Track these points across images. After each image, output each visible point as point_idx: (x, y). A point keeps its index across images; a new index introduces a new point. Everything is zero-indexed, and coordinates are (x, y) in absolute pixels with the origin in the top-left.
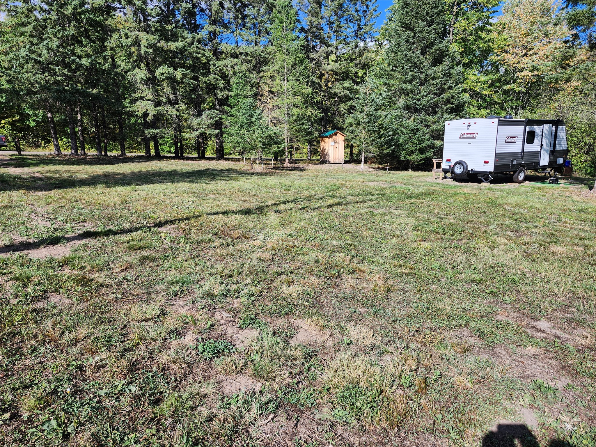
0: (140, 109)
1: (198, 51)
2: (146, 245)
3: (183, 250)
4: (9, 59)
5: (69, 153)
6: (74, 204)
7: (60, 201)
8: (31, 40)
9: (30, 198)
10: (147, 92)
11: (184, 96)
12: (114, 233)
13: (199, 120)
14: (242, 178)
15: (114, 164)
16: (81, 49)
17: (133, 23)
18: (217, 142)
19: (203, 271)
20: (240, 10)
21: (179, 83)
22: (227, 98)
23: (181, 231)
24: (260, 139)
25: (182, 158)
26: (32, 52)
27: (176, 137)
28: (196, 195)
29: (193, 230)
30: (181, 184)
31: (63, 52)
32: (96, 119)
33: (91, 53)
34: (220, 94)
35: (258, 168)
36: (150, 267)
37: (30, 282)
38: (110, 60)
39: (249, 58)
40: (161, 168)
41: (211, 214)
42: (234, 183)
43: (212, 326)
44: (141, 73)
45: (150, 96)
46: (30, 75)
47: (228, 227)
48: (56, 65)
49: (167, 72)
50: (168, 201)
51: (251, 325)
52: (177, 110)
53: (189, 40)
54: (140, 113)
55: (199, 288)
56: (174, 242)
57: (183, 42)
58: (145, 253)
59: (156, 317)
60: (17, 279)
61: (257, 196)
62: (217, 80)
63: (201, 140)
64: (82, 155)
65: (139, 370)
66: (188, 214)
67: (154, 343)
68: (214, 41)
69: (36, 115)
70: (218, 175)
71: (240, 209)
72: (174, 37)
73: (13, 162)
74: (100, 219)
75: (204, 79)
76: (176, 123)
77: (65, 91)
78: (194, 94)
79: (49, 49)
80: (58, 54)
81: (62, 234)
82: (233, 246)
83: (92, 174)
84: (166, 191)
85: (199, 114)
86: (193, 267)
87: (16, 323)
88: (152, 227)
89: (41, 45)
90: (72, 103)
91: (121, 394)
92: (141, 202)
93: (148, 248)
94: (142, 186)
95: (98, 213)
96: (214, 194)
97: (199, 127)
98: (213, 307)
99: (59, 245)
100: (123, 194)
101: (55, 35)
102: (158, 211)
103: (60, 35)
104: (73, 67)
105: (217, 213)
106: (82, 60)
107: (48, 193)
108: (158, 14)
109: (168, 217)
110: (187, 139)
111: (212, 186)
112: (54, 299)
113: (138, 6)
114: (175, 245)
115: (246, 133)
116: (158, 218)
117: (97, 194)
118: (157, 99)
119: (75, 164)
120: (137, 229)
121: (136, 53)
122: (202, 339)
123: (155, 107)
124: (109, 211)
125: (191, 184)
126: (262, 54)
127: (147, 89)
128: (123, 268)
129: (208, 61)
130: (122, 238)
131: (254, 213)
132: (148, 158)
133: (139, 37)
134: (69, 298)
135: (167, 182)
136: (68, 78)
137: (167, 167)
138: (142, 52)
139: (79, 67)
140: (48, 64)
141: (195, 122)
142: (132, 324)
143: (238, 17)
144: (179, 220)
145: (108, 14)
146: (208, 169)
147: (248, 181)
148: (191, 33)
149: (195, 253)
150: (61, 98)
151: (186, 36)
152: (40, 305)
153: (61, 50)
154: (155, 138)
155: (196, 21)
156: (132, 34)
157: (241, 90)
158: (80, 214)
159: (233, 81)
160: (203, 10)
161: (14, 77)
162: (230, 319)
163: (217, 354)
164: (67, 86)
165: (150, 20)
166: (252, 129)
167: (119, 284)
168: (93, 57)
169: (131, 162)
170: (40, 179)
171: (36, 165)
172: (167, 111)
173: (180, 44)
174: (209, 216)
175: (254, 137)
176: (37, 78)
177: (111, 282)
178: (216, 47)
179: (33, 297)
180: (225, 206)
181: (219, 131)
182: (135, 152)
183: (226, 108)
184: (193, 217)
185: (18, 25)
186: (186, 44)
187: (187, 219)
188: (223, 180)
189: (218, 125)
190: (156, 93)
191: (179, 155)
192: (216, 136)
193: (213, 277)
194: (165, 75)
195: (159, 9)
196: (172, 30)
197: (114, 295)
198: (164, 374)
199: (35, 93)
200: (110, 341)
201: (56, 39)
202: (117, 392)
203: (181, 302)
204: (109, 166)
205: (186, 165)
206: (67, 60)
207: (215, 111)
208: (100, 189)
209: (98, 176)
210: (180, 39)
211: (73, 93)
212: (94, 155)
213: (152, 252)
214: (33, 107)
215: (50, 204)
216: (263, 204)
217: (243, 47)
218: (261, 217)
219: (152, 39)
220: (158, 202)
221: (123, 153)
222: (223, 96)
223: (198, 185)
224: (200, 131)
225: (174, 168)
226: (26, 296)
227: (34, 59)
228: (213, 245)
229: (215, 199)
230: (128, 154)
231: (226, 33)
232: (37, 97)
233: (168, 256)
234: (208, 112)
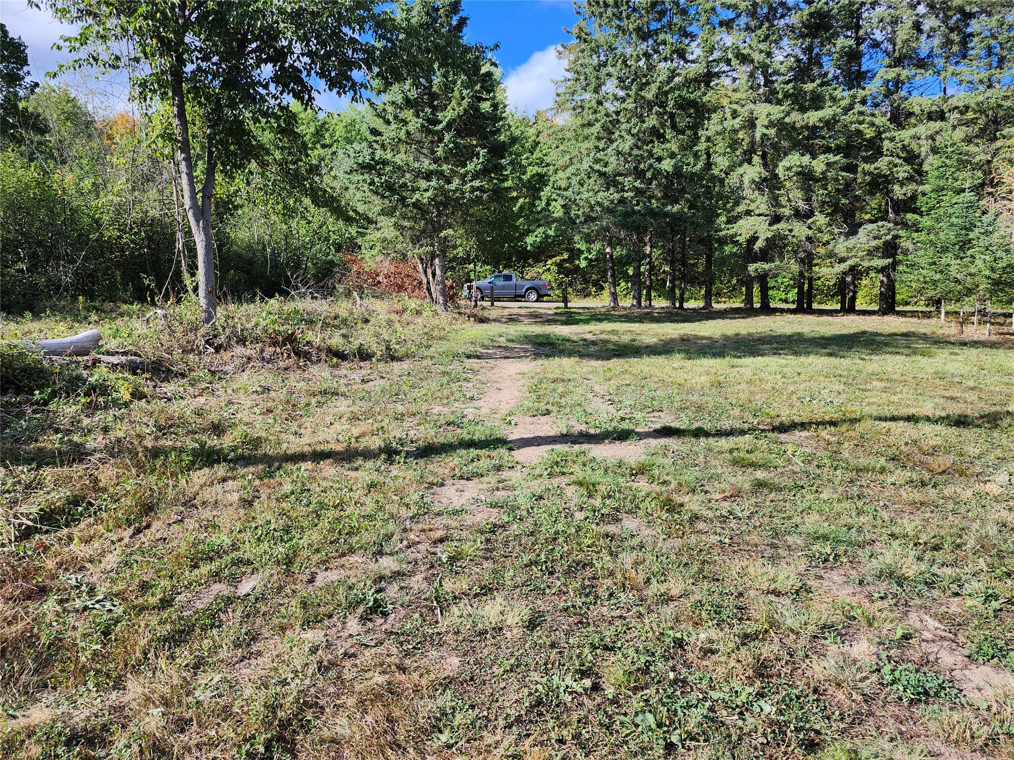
0: (744, 231)
1: (861, 118)
2: (761, 462)
3: (830, 481)
4: (567, 175)
5: (629, 305)
6: (643, 382)
7: (623, 376)
8: (597, 144)
9: (585, 369)
10: (757, 203)
11: (824, 203)
12: (707, 434)
13: (852, 241)
14: (940, 350)
15: (694, 322)
16: (663, 146)
17: (747, 91)
18: (882, 282)
19: (875, 527)
20: (958, 27)
21: (817, 180)
22: (914, 198)
23: (822, 443)
24: (987, 273)
25: (810, 311)
26: (596, 161)
27: (801, 274)
28: (843, 380)
29: (846, 445)
30: (812, 358)
31: (637, 156)
32: (672, 251)
33: (677, 151)
34: (898, 191)
35: (976, 331)
36: (772, 501)
37: (596, 491)
38: (705, 157)
39: (970, 115)
40: (773, 328)
41: (880, 419)
42: (923, 361)
43: (906, 637)
44: (753, 172)
45: (763, 209)
46: (591, 194)
47: (920, 449)
48: (626, 176)
49: (798, 163)
50: (791, 388)
51: (996, 660)
52: (810, 228)
53: (845, 103)
54: (743, 236)
55: (870, 557)
56: (810, 462)
57: (834, 108)
58: (760, 475)
59: (793, 591)
60: (580, 484)
61: (981, 390)
62: (896, 166)
63: (849, 279)
64: (646, 307)
65: (772, 677)
66: (831, 414)
67: (795, 637)
68: (895, 97)
69: (589, 251)
70: (887, 345)
71: (943, 414)
72: (817, 102)
73: (558, 318)
74: (682, 409)
75: (867, 167)
76: (805, 251)
77: (634, 212)
78: (845, 196)
79: (619, 153)
80: (629, 159)
81: (632, 427)
82: (934, 486)
83: (663, 338)
84: (785, 370)
85: (853, 231)
86: (854, 514)
87: (585, 549)
88: (768, 430)
89: (610, 150)
90: (640, 230)
91: (747, 710)
92: (743, 386)
93: (765, 466)
94: (743, 360)
95: (678, 398)
96: (881, 380)
97: (850, 255)
98: (903, 601)
99: (628, 442)
100: (713, 371)
101: (629, 132)
102: (776, 405)
103: (634, 131)
104: (649, 175)
105: (893, 419)
106: (663, 162)
107: (605, 363)
108: (791, 69)
109: (795, 417)
110: (819, 278)
111: (875, 365)
112: (630, 524)
113: (759, 63)
114: (812, 468)
115: (953, 262)
116: (778, 416)
117: (674, 368)
118: (775, 211)
119: (637, 322)
120: (743, 432)
121: (747, 140)
122: (889, 658)
123: (770, 225)
124: (695, 398)
125: (832, 359)
126: (1003, 103)
127: (760, 197)
128: (726, 494)
129: (880, 133)
130: (720, 444)
131: (979, 426)
132: (748, 311)
133: (755, 113)
134: (650, 527)
135: (786, 354)
136: (639, 192)
137: (783, 327)
138: (758, 136)
139: (658, 173)
140: (615, 176)
141: (841, 246)
142: (752, 593)
143: (952, 42)
144: (818, 424)
145: (707, 85)
146: (864, 333)
147: (953, 357)
148: (850, 89)
149: (855, 490)
150: (628, 223)
151: (839, 97)
152: (612, 529)
153: (636, 152)
154: (763, 278)
155: (860, 66)
156: (743, 110)
157: (947, 179)
158: (653, 399)
159: (931, 163)
160: (876, 45)
161: (570, 200)
162: (943, 634)
163: (924, 696)
164: (638, 205)
165: (776, 80)
166: (969, 253)
167: (724, 519)
168: (679, 157)
169: (720, 318)
170: (594, 343)
171: (587, 322)
172: (791, 231)
173: (827, 112)
174: (877, 423)
175: (973, 270)
176: (599, 197)
177: (710, 514)
178: (899, 105)
179: (603, 515)
180: (908, 406)
181: (890, 260)
182: (725, 302)
183: (909, 216)
184: (845, 421)
185: (583, 126)
186: (839, 110)
187: (833, 423)
188: (898, 353)
189: (890, 249)
190: (775, 202)
191: (803, 306)
192: (882, 270)
193: (898, 542)
194: (794, 170)
195: (793, 59)
196: (813, 91)
197: (718, 538)
198: (818, 700)
199: (593, 219)
200: (720, 612)
201: (629, 137)
202: (740, 704)
203: (836, 576)
204: (687, 325)
205: (818, 324)
206: (642, 166)
207: (885, 223)
208: (677, 360)
209: (672, 340)
210: (829, 103)
211: (644, 215)
212: (663, 308)
213: (772, 475)
214: (589, 239)
215: (609, 380)
216: (998, 408)
217: (960, 96)
218: (995, 435)
219: (776, 111)
220: (773, 388)
221: (708, 304)
222: (905, 194)
223: (845, 363)
224: (850, 262)
225: (797, 329)
226: (595, 512)
227: (598, 171)
228: (890, 480)
229: (884, 390)
230: (716, 306)
231: (923, 77)
232: (597, 225)
233: (802, 487)
234: (870, 227)
